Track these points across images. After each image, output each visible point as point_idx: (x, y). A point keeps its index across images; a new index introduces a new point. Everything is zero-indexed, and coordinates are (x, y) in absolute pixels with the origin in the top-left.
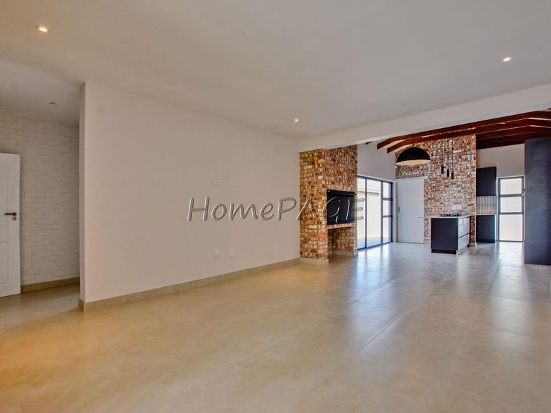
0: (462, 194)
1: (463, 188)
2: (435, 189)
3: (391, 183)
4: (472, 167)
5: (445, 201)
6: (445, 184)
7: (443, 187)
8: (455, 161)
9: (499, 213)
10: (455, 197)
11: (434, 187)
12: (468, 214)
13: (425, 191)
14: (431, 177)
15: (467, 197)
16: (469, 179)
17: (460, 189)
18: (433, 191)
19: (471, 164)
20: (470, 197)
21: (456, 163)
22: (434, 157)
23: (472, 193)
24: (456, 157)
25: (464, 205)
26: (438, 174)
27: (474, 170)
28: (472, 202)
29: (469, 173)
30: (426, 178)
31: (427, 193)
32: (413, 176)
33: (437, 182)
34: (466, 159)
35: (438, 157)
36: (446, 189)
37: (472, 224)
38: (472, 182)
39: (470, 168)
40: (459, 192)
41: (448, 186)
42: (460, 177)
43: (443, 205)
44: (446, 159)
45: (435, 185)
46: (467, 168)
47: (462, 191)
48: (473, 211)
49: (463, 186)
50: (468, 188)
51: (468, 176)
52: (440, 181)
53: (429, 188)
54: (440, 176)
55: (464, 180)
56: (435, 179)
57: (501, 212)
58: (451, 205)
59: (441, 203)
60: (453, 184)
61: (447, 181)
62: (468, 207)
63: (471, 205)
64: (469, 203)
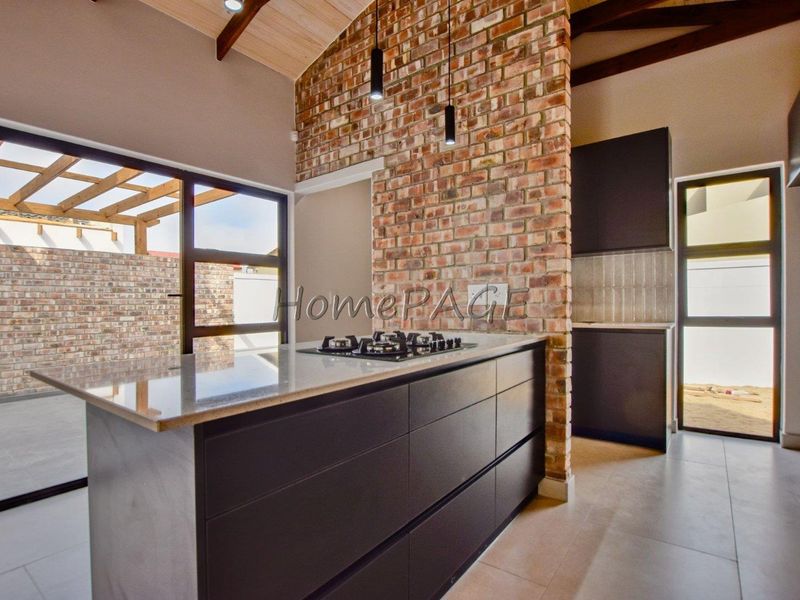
0: (509, 231)
1: (510, 199)
2: (408, 211)
3: (283, 200)
4: (552, 86)
5: (442, 264)
6: (442, 184)
7: (433, 198)
8: (481, 70)
9: (684, 319)
10: (479, 246)
11: (406, 202)
12: (532, 329)
13: (376, 223)
14: (395, 160)
15: (531, 239)
16: (536, 151)
17: (497, 201)
18: (399, 221)
19: (546, 71)
20: (541, 239)
21: (483, 78)
22: (405, 71)
23: (549, 220)
24: (483, 51)
25: (517, 281)
26: (419, 142)
27: (559, 100)
28: (553, 266)
29: (536, 119)
30: (378, 164)
31: (383, 232)
32: (342, 165)
33: (415, 180)
34: (524, 51)
35: (418, 65)
36: (448, 209)
37: (550, 380)
38: (551, 161)
39: (539, 90)
40: (497, 216)
41: (451, 194)
42: (498, 144)
43: (434, 282)
44: (445, 69)
45: (404, 193)
46: (530, 94)
47: (508, 211)
48: (558, 313)
49: (513, 183)
50: (533, 195)
51: (535, 134)
52: (426, 173)
53: (390, 208)
54: (425, 149)
55: (517, 155)
56: (407, 168)
57: (691, 313)
58: (466, 283)
59: (430, 276)
60: (472, 178)
61: (448, 170)
62: (535, 291)
63: (549, 280)
64: (538, 273)
